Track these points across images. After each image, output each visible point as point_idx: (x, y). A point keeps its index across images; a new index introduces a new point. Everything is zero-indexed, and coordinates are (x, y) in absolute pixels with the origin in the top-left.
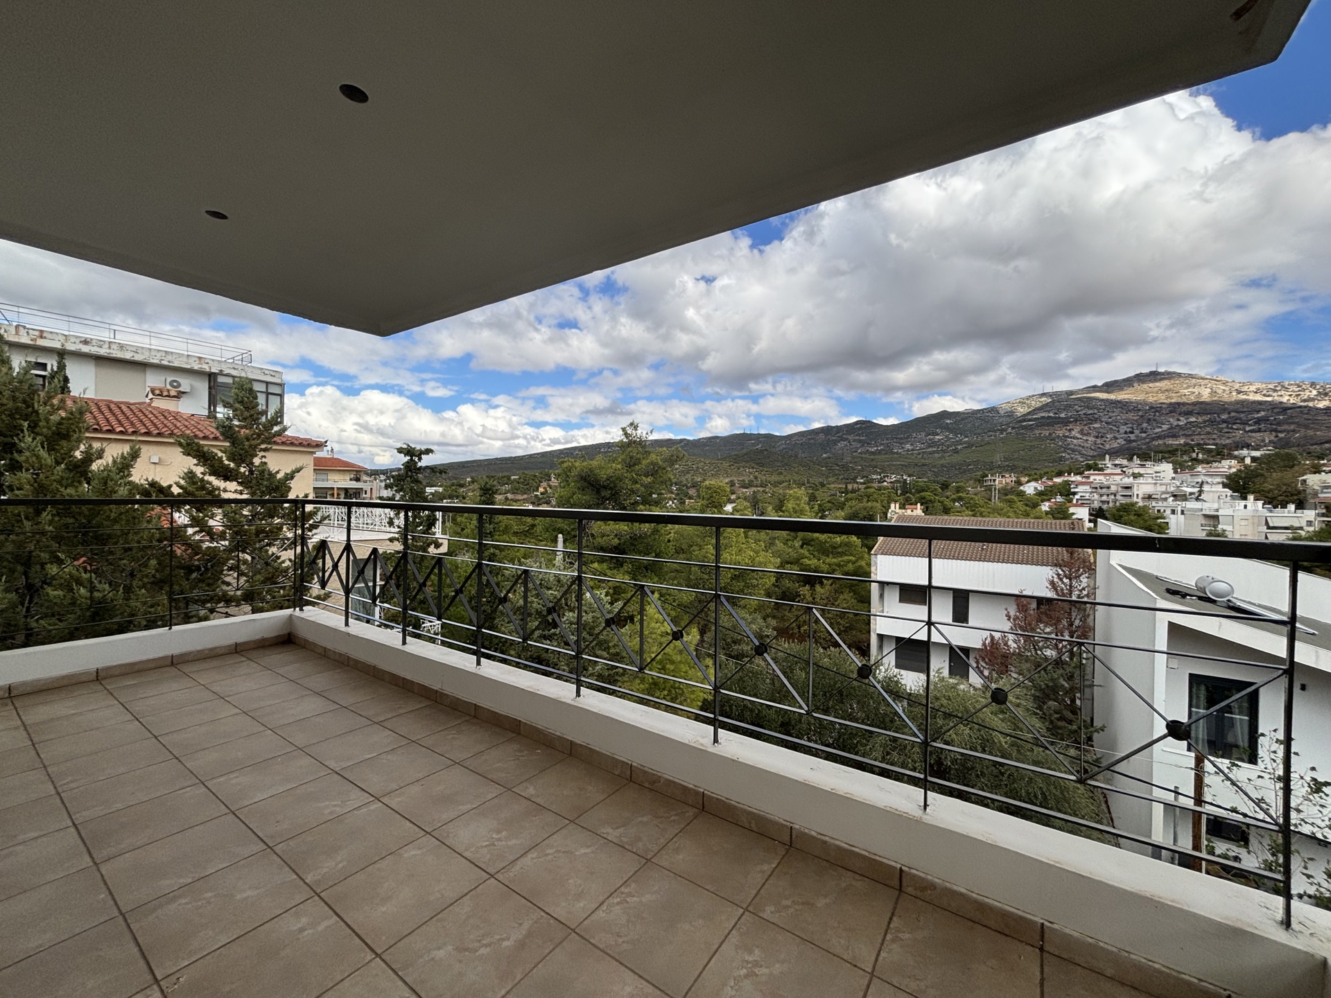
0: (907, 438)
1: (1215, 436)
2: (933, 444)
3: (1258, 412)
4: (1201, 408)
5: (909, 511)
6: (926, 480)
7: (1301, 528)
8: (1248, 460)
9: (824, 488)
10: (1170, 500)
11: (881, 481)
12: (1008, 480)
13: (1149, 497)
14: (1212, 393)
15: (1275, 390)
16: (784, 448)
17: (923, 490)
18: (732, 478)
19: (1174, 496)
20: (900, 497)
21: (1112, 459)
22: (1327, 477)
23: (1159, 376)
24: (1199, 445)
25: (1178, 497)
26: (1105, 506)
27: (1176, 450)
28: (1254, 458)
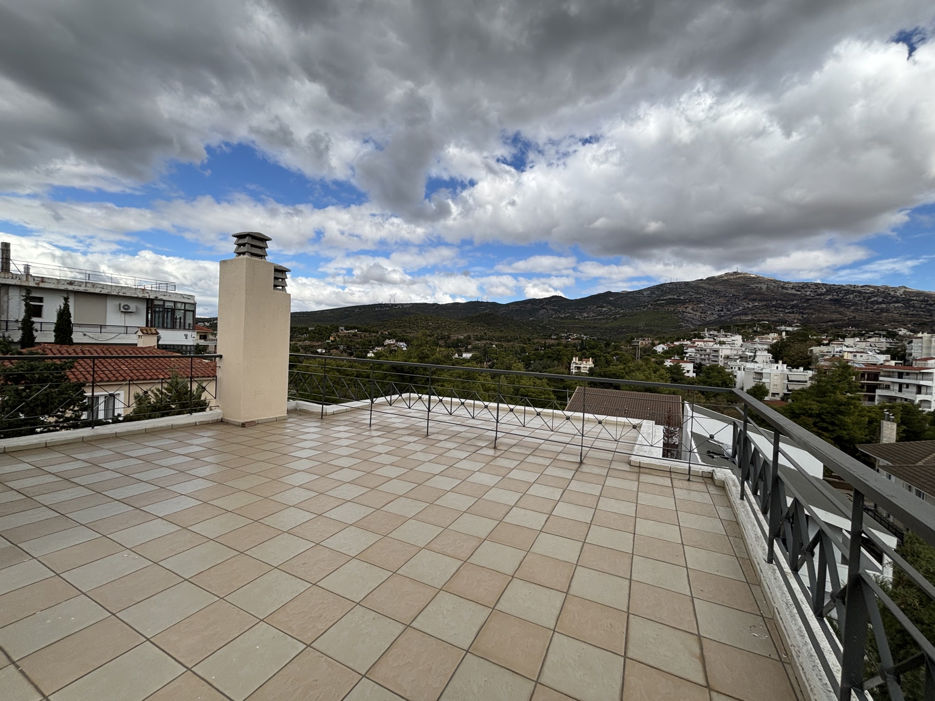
0: (584, 309)
1: (768, 315)
2: (601, 313)
3: (793, 301)
4: (761, 297)
5: (584, 362)
6: (595, 338)
7: (806, 382)
8: (784, 334)
9: (530, 342)
10: (738, 361)
11: (567, 338)
12: (647, 342)
13: (727, 357)
14: (767, 288)
15: (803, 288)
16: (504, 313)
17: (593, 348)
18: (469, 334)
19: (741, 357)
20: (579, 353)
21: (709, 330)
22: (824, 349)
23: (738, 276)
24: (759, 320)
25: (743, 358)
26: (703, 362)
27: (746, 325)
28: (787, 332)
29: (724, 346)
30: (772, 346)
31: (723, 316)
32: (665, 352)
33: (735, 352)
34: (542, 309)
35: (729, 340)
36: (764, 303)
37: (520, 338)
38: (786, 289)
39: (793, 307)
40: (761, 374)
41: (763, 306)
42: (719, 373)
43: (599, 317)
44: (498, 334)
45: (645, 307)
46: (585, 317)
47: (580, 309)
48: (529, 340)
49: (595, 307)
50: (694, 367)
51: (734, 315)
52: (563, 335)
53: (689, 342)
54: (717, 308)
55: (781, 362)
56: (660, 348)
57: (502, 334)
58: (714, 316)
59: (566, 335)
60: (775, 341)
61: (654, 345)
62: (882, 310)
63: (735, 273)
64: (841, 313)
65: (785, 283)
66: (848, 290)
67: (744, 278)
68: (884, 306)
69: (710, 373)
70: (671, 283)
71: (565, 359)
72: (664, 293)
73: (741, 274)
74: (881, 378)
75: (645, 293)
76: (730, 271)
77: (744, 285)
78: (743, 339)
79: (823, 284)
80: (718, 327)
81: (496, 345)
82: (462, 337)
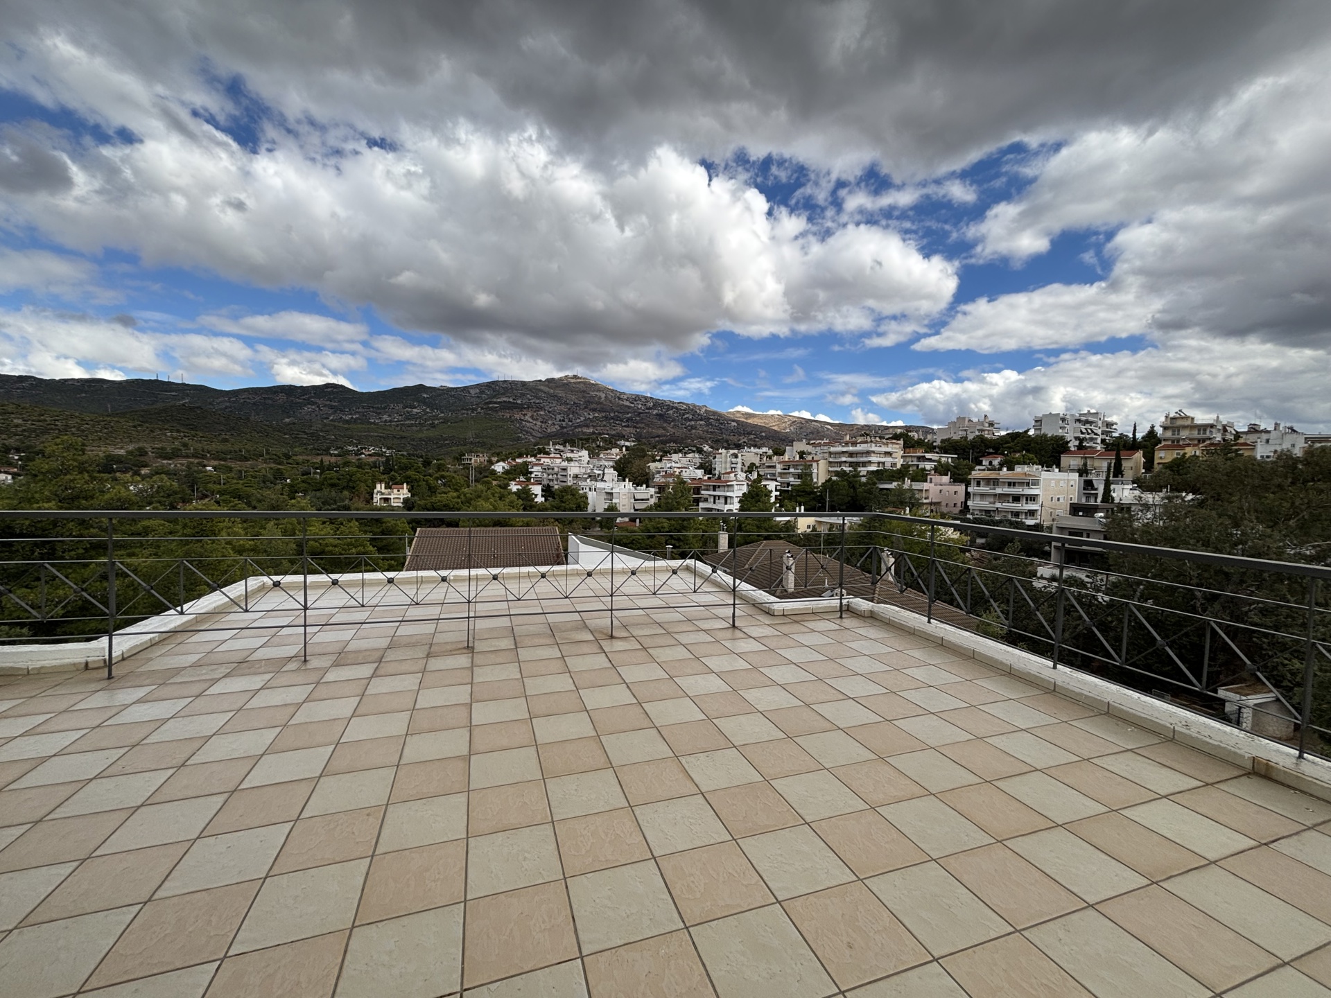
0: (384, 408)
1: (608, 429)
2: (410, 417)
3: (628, 413)
4: (601, 407)
5: (395, 491)
6: (405, 453)
7: (648, 499)
8: (624, 449)
9: (290, 461)
10: (588, 480)
11: (358, 453)
12: (482, 460)
13: (576, 477)
14: (606, 397)
15: (636, 400)
16: (226, 408)
17: (406, 468)
18: (141, 445)
19: (590, 476)
20: (385, 476)
21: (554, 444)
22: (658, 464)
23: (579, 380)
24: (600, 434)
25: (593, 477)
26: (551, 484)
27: (589, 439)
28: (627, 447)
29: (572, 464)
30: (616, 462)
31: (565, 428)
32: (507, 472)
33: (583, 470)
34: (309, 404)
35: (576, 455)
36: (604, 414)
37: (268, 453)
38: (622, 400)
39: (629, 420)
40: (612, 493)
41: (603, 417)
42: (573, 495)
43: (408, 422)
44: (216, 446)
45: (473, 410)
46: (386, 421)
47: (378, 408)
48: (287, 457)
49: (401, 406)
50: (543, 490)
51: (576, 427)
52: (351, 448)
53: (533, 459)
54: (559, 417)
55: (627, 480)
56: (499, 467)
57: (228, 447)
58: (556, 426)
59: (355, 448)
60: (618, 457)
61: (492, 463)
62: (693, 427)
63: (575, 377)
64: (664, 428)
65: (621, 393)
66: (669, 405)
67: (584, 383)
68: (693, 423)
69: (563, 496)
70: (505, 381)
71: (363, 488)
72: (497, 394)
73: (580, 378)
74: (703, 492)
75: (473, 392)
76: (570, 374)
77: (584, 392)
78: (589, 454)
79: (651, 398)
80: (561, 441)
81: (215, 468)
82: (122, 452)
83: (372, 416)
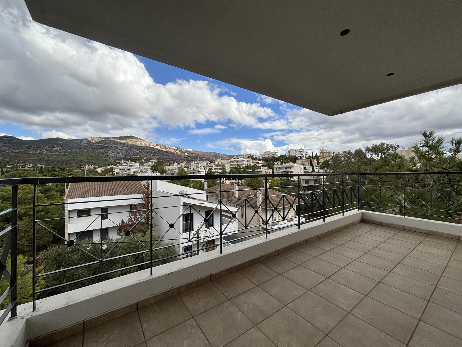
0: (38, 147)
1: (145, 156)
3: (153, 150)
4: (142, 148)
12: (91, 167)
15: (156, 146)
21: (124, 161)
24: (142, 158)
27: (138, 159)
28: (154, 162)
35: (134, 165)
36: (143, 151)
39: (154, 153)
45: (85, 149)
49: (47, 146)
51: (132, 156)
53: (115, 167)
54: (124, 152)
55: (157, 172)
56: (99, 170)
58: (124, 155)
59: (22, 165)
60: (152, 165)
61: (95, 168)
62: (179, 156)
75: (85, 141)
77: (135, 142)
78: (139, 164)
83: (31, 151)
